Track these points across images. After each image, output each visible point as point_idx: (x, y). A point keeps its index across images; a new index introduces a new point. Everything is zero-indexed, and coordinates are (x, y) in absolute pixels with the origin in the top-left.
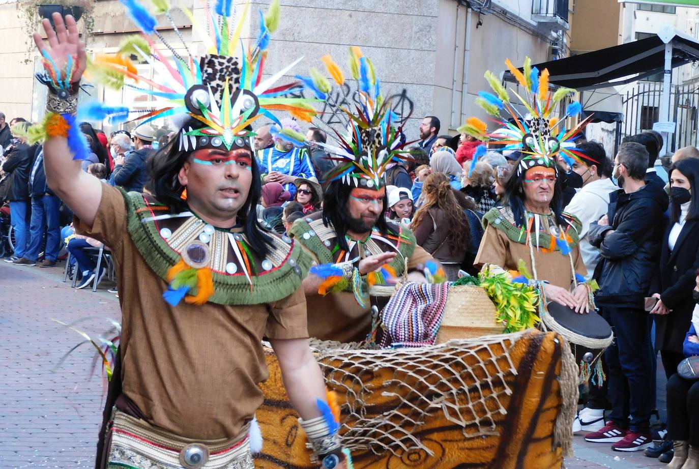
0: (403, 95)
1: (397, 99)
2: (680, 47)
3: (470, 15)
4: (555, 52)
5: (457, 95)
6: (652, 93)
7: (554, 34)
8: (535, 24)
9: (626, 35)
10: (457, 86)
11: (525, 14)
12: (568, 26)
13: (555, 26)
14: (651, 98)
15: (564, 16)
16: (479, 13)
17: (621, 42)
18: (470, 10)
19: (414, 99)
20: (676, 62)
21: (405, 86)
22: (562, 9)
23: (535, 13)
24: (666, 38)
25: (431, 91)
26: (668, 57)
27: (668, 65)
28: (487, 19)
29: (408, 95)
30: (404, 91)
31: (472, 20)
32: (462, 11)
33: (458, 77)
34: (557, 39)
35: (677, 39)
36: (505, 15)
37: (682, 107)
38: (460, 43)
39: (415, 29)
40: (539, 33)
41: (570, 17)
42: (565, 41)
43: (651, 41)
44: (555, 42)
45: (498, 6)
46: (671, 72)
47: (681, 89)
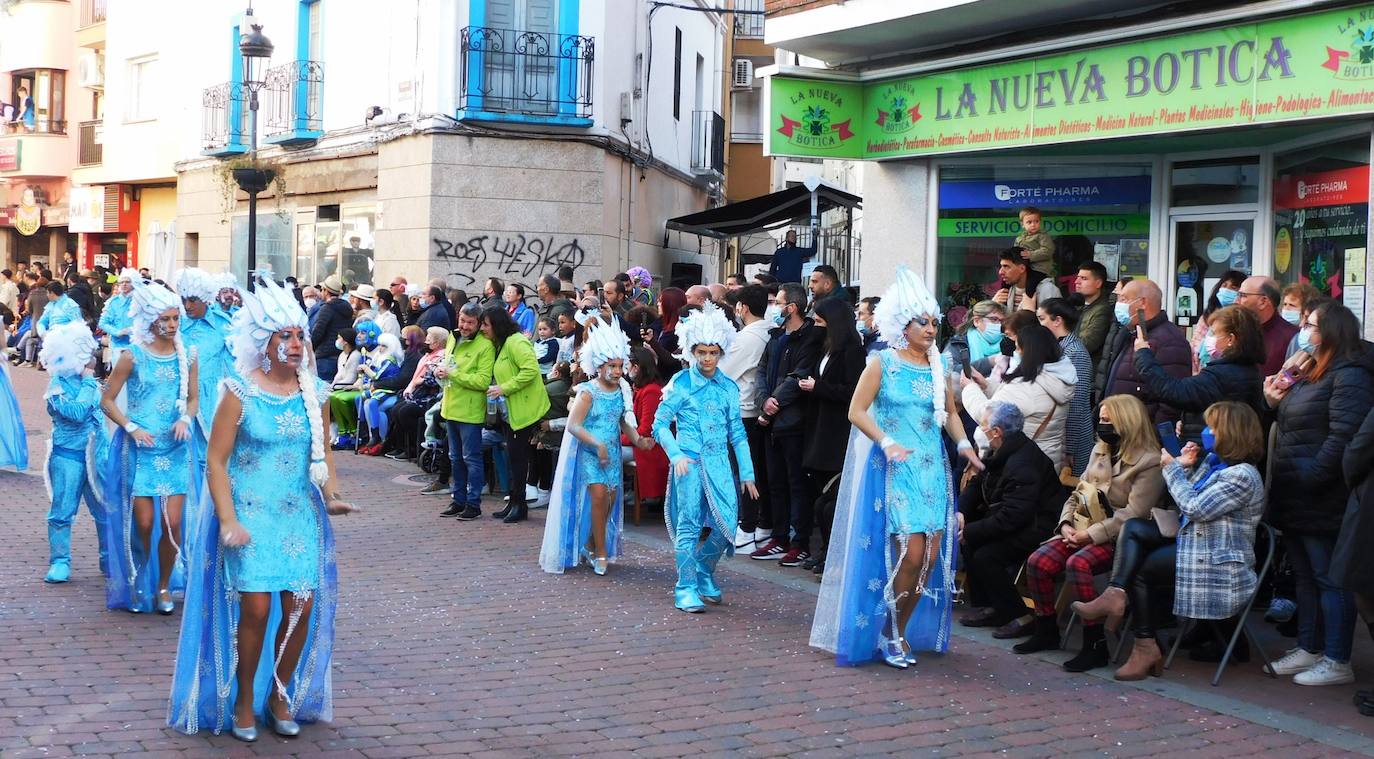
0: (575, 245)
1: (569, 248)
2: (824, 194)
3: (633, 170)
4: (713, 201)
5: (624, 243)
6: (803, 237)
7: (712, 186)
8: (694, 176)
9: (778, 183)
10: (624, 235)
11: (685, 168)
12: (723, 178)
13: (713, 179)
14: (803, 241)
15: (721, 170)
16: (642, 168)
17: (773, 190)
18: (634, 165)
19: (584, 248)
20: (822, 208)
21: (575, 237)
22: (717, 162)
23: (694, 166)
24: (812, 187)
25: (599, 240)
26: (814, 204)
27: (814, 212)
28: (649, 173)
29: (579, 244)
30: (575, 241)
31: (635, 175)
32: (626, 167)
33: (624, 226)
34: (714, 190)
35: (821, 188)
36: (667, 171)
37: (831, 247)
38: (626, 196)
39: (583, 184)
40: (698, 184)
41: (726, 170)
42: (722, 191)
43: (797, 189)
44: (713, 193)
45: (660, 162)
46: (819, 217)
47: (829, 231)
